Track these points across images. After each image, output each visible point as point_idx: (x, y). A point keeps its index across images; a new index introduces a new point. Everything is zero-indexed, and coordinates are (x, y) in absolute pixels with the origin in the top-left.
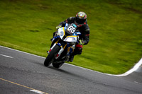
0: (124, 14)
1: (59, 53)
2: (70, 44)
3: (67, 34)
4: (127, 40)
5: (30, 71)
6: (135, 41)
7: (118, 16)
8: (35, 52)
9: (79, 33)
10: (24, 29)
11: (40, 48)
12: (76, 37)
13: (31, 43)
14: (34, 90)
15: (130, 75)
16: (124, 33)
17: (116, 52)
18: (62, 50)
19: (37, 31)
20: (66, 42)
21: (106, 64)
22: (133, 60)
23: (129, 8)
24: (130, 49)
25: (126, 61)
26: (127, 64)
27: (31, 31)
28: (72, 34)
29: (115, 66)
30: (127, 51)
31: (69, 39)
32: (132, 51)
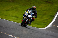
0: (44, 4)
3: (29, 14)
4: (46, 14)
5: (6, 27)
6: (49, 15)
7: (42, 5)
8: (8, 19)
9: (33, 14)
10: (4, 10)
11: (10, 18)
13: (6, 16)
15: (47, 28)
16: (45, 11)
17: (42, 19)
18: (27, 20)
19: (9, 11)
20: (28, 17)
21: (38, 24)
22: (49, 22)
23: (47, 2)
24: (47, 18)
25: (46, 23)
26: (46, 24)
27: (7, 11)
28: (31, 14)
29: (41, 25)
30: (46, 19)
32: (48, 19)
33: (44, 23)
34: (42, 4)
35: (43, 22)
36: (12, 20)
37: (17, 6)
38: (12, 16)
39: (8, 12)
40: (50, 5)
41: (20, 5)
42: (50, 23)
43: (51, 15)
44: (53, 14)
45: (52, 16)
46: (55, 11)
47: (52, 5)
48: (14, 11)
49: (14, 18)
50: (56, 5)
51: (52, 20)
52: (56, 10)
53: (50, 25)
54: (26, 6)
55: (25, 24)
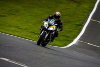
1: (46, 37)
2: (52, 31)
4: (69, 22)
6: (74, 23)
9: (56, 24)
11: (7, 28)
12: (55, 27)
14: (3, 59)
18: (47, 35)
19: (5, 16)
22: (73, 36)
24: (71, 29)
25: (68, 37)
26: (69, 39)
28: (53, 25)
31: (51, 28)
33: (66, 38)
34: (62, 3)
35: (64, 36)
36: (9, 32)
37: (18, 7)
38: (10, 26)
39: (3, 18)
40: (75, 5)
41: (23, 7)
42: (75, 37)
43: (77, 23)
44: (81, 22)
45: (79, 25)
46: (84, 16)
47: (78, 6)
48: (13, 16)
49: (13, 29)
50: (86, 7)
51: (79, 33)
52: (85, 14)
53: (75, 41)
54: (35, 8)
55: (44, 41)
